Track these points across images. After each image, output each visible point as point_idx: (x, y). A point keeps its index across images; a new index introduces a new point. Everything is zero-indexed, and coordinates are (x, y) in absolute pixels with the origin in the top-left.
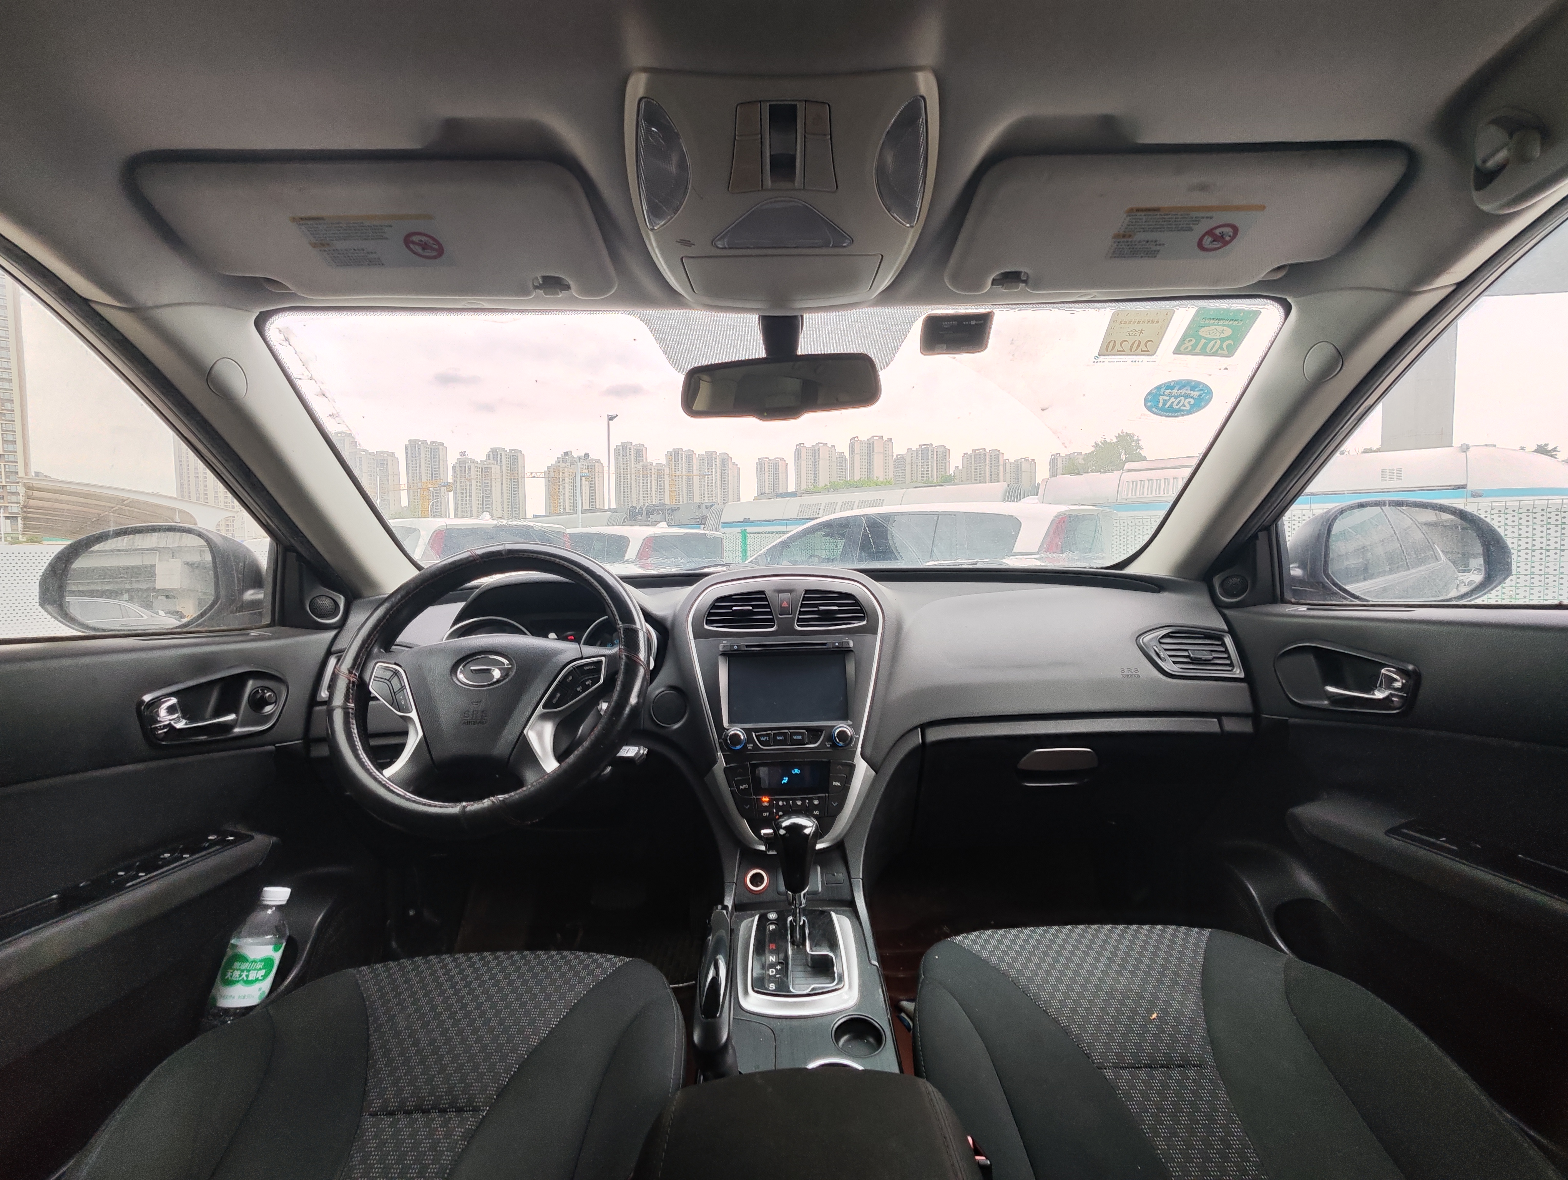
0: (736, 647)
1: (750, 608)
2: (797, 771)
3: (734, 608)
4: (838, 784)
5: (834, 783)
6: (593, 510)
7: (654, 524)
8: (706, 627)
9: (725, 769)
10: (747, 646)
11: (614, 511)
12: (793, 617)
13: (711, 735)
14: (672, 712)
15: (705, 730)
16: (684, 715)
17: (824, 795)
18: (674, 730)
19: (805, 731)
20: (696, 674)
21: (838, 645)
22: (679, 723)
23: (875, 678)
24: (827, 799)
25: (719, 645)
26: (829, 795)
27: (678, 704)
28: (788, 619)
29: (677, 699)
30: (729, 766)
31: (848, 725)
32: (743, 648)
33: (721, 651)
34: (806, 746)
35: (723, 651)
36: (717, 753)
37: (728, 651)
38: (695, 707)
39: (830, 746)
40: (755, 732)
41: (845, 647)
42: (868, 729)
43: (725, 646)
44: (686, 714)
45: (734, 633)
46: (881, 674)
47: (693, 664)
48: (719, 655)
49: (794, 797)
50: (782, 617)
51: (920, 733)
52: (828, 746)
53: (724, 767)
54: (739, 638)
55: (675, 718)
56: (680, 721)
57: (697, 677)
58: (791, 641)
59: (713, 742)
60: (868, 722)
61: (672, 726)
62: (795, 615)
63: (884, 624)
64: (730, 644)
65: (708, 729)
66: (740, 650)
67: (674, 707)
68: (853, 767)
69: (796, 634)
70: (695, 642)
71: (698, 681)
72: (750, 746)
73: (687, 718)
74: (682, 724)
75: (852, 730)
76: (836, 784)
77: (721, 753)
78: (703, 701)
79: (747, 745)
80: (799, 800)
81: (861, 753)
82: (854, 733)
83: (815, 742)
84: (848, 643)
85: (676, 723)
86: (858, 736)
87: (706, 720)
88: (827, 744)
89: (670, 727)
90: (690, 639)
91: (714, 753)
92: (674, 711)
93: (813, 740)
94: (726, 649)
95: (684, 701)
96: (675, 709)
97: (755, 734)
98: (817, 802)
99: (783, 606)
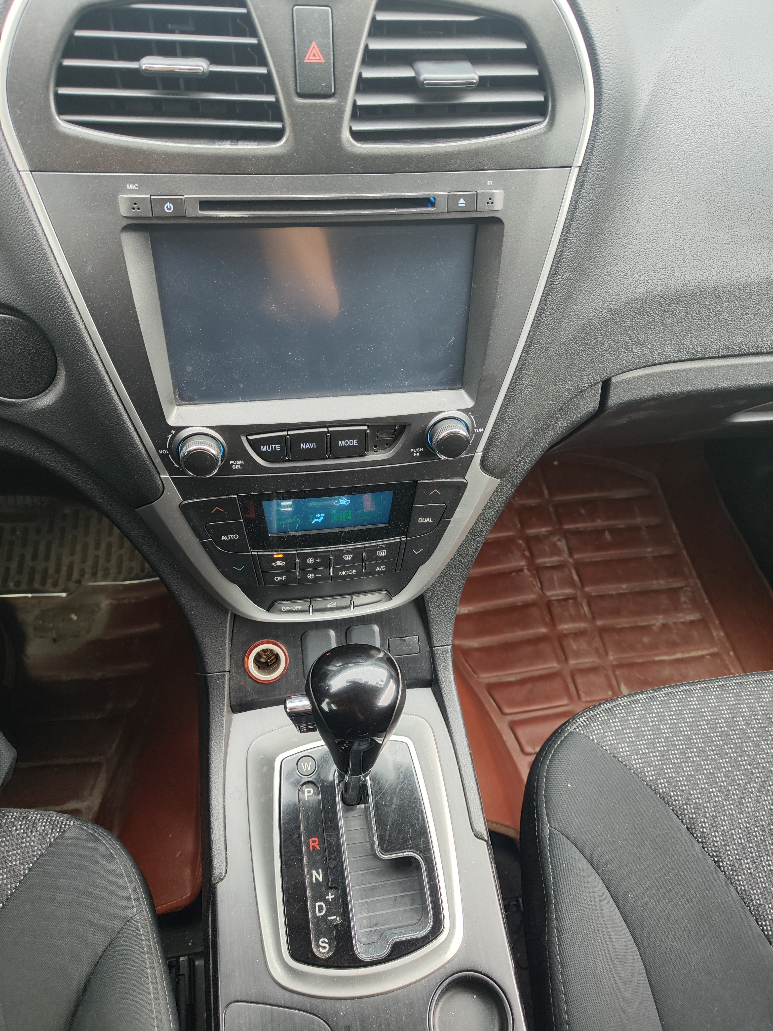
0: (169, 208)
2: (343, 502)
3: (145, 64)
4: (428, 520)
8: (63, 125)
9: (183, 506)
10: (205, 204)
12: (337, 104)
13: (138, 438)
14: (19, 368)
15: (117, 425)
16: (56, 378)
17: (399, 540)
18: (36, 411)
19: (366, 428)
20: (62, 283)
21: (464, 205)
22: (45, 396)
23: (543, 294)
24: (403, 546)
25: (115, 196)
26: (405, 539)
27: (31, 350)
28: (321, 114)
29: (26, 337)
30: (189, 501)
31: (465, 411)
32: (191, 210)
33: (123, 215)
34: (372, 457)
35: (131, 215)
36: (160, 475)
37: (147, 215)
38: (77, 367)
39: (418, 454)
40: (247, 434)
41: (483, 210)
42: (505, 414)
43: (135, 202)
44: (58, 375)
45: (157, 156)
46: (557, 283)
47: (45, 254)
48: (120, 228)
49: (339, 548)
50: (304, 105)
51: (600, 390)
52: (415, 454)
53: (178, 504)
54: (177, 177)
55: (32, 384)
56: (47, 391)
57: (66, 291)
58: (331, 191)
59: (145, 453)
60: (508, 399)
61: (28, 402)
62: (344, 98)
63: (593, 130)
64: (151, 194)
65: (125, 423)
66: (184, 217)
67: (20, 357)
68: (462, 487)
69: (352, 166)
70: (35, 175)
71: (71, 303)
72: (237, 464)
73: (64, 392)
74: (54, 399)
75: (472, 421)
76: (424, 520)
77: (169, 476)
78: (96, 354)
79: (231, 462)
80: (348, 553)
81: (481, 461)
82: (475, 426)
83: (388, 447)
84: (490, 199)
85: (38, 396)
86: (481, 430)
87: (116, 402)
88: (413, 452)
89: (22, 403)
90: (19, 169)
91: (151, 476)
92: (23, 366)
93: (387, 445)
94: (139, 209)
95: (45, 343)
96: (25, 362)
97: (247, 439)
98: (385, 552)
99: (305, 61)
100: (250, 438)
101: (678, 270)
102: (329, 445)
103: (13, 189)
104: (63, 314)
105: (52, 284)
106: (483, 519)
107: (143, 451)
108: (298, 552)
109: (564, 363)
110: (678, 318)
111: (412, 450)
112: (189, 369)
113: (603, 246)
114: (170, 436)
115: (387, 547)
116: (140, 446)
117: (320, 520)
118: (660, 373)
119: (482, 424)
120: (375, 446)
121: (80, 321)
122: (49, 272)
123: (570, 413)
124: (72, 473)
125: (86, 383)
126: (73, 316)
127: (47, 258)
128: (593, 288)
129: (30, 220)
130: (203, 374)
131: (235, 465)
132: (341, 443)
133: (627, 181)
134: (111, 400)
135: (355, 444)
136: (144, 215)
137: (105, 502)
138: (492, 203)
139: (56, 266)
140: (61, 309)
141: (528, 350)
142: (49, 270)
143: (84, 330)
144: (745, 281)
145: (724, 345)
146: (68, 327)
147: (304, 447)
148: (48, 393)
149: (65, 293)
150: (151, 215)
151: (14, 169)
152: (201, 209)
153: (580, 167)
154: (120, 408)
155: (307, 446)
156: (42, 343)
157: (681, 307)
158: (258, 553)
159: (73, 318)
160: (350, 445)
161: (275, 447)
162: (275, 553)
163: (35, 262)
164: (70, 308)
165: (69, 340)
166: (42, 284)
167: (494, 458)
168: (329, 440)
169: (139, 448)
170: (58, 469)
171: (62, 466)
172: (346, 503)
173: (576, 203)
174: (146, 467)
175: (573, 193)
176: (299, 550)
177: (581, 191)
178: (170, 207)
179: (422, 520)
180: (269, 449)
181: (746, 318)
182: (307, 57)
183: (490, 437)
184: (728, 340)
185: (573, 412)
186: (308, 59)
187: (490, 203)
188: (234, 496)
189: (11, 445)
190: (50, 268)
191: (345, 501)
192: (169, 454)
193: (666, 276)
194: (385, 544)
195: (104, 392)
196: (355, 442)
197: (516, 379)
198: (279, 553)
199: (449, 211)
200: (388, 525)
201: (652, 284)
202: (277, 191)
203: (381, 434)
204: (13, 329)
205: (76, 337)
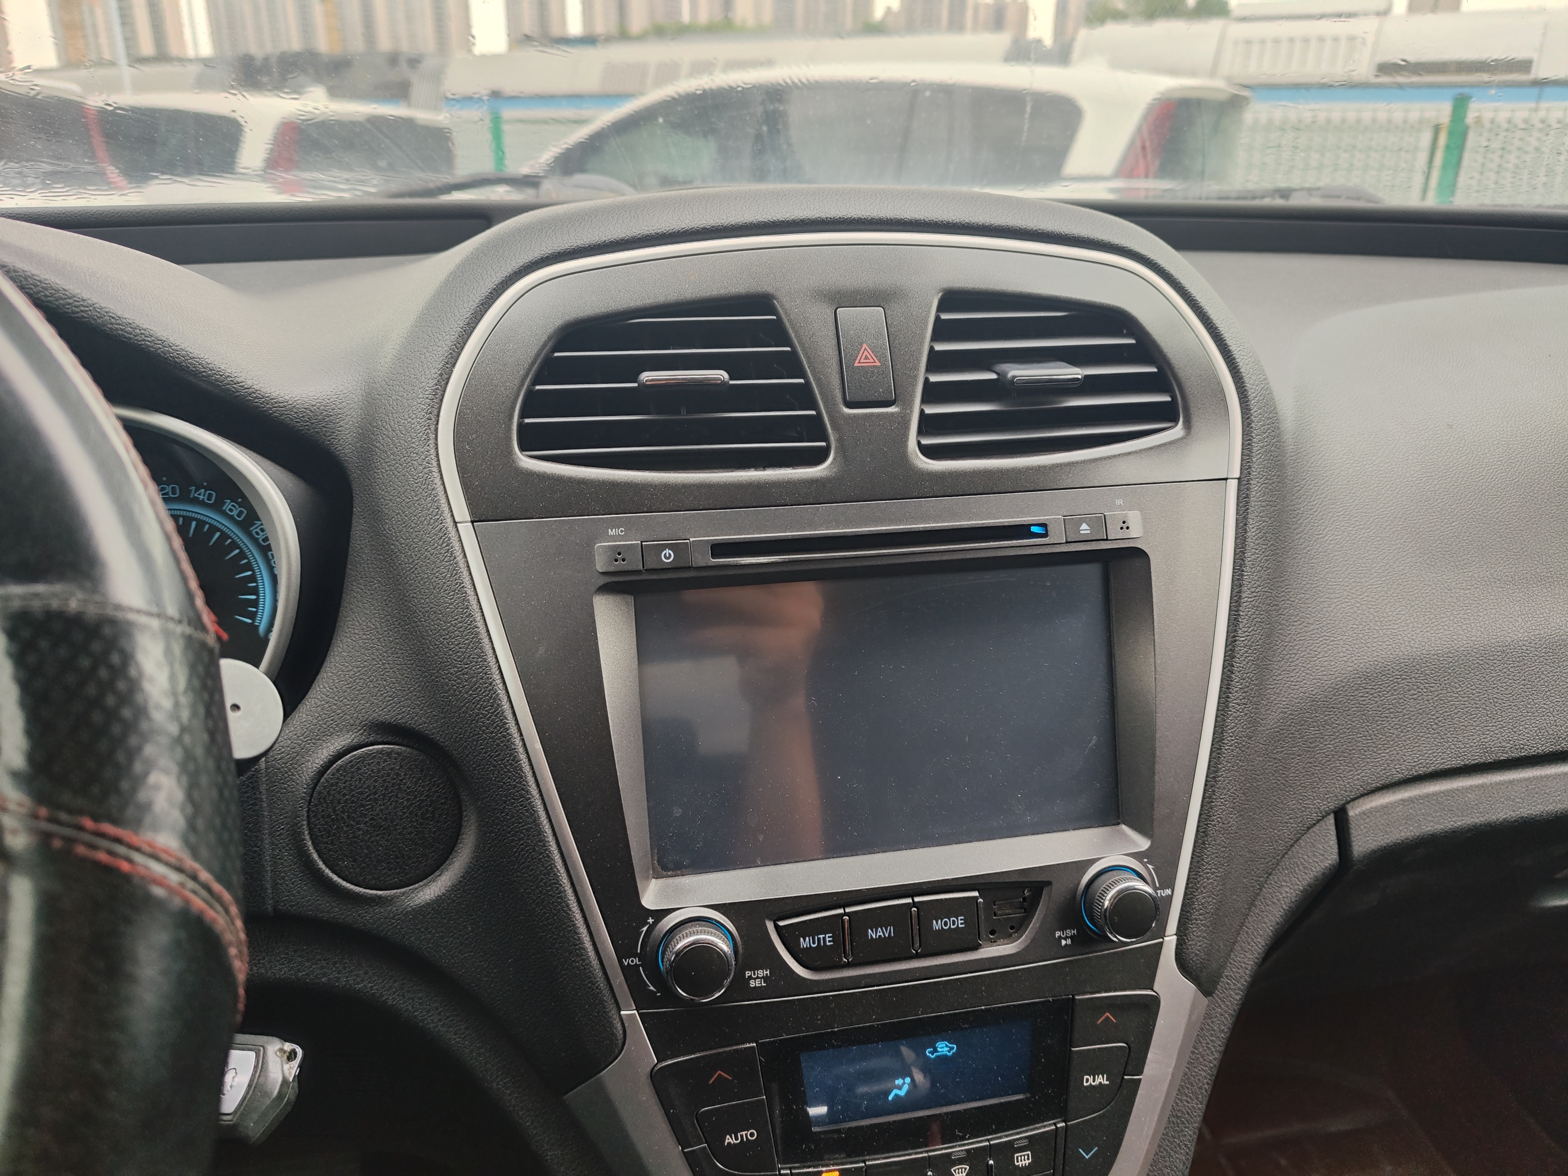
0: (668, 557)
1: (721, 375)
2: (944, 1048)
3: (647, 376)
4: (1101, 1080)
5: (1089, 1081)
6: (162, 56)
7: (298, 91)
8: (527, 462)
9: (657, 1078)
10: (719, 549)
11: (206, 62)
12: (900, 413)
13: (588, 938)
14: (400, 834)
15: (556, 914)
16: (456, 849)
17: (1054, 1127)
18: (413, 910)
19: (976, 894)
20: (497, 677)
21: (1089, 532)
22: (434, 881)
23: (1225, 656)
24: (1061, 1141)
25: (590, 544)
26: (1063, 1124)
27: (423, 801)
28: (879, 425)
29: (419, 779)
30: (670, 1062)
31: (1137, 856)
32: (700, 557)
33: (601, 571)
34: (989, 951)
35: (612, 569)
36: (619, 1010)
37: (635, 568)
38: (502, 813)
39: (1069, 942)
40: (775, 918)
41: (1116, 537)
42: (1203, 860)
43: (618, 551)
44: (461, 843)
45: (654, 490)
46: (1243, 639)
47: (477, 634)
48: (594, 589)
49: (944, 1151)
50: (855, 415)
51: (1333, 828)
52: (1063, 942)
53: (649, 1069)
54: (680, 515)
55: (415, 860)
56: (437, 873)
57: (501, 688)
58: (899, 522)
59: (599, 966)
60: (1203, 832)
61: (403, 894)
62: (909, 405)
63: (1246, 433)
64: (643, 540)
65: (570, 910)
66: (689, 568)
67: (404, 813)
68: (1151, 1006)
69: (925, 488)
70: (477, 526)
71: (506, 706)
72: (758, 978)
73: (469, 867)
74: (449, 884)
75: (1151, 874)
76: (1094, 1081)
77: (635, 1012)
78: (535, 788)
79: (748, 974)
80: (961, 1161)
81: (1176, 954)
82: (1158, 885)
83: (1014, 933)
84: (1124, 522)
85: (421, 883)
86: (1169, 892)
87: (558, 871)
88: (1060, 938)
89: (393, 897)
90: (457, 520)
91: (605, 1012)
92: (406, 829)
93: (1012, 928)
94: (624, 560)
95: (448, 788)
96: (411, 821)
97: (777, 927)
98: (1028, 1155)
99: (856, 364)
100: (781, 923)
101: (1405, 628)
102: (916, 931)
103: (445, 545)
104: (492, 725)
105: (481, 679)
106: (1187, 1088)
107: (595, 962)
108: (868, 1163)
109: (1273, 775)
110: (1428, 701)
111: (1058, 934)
112: (678, 812)
113: (1290, 592)
114: (645, 929)
115: (1033, 1143)
116: (591, 953)
117: (902, 1093)
118: (1420, 796)
119: (1168, 882)
120: (993, 932)
121: (516, 735)
122: (480, 660)
123: (1295, 871)
124: (455, 1034)
125: (513, 841)
126: (507, 726)
127: (480, 639)
128: (1291, 654)
129: (463, 587)
130: (699, 819)
131: (755, 979)
132: (937, 925)
133: (1299, 506)
134: (551, 869)
135: (960, 926)
136: (630, 568)
137: (507, 1089)
138: (1128, 528)
139: (491, 651)
140: (490, 717)
141: (1221, 746)
142: (480, 657)
143: (521, 750)
144: (1509, 639)
145: (1510, 740)
146: (498, 745)
147: (874, 936)
148: (440, 875)
149: (499, 691)
150: (641, 567)
151: (449, 520)
152: (714, 556)
153: (1239, 479)
154: (565, 881)
155: (878, 934)
156: (443, 788)
157: (1427, 683)
158: (794, 1171)
159: (508, 729)
160: (952, 927)
161: (824, 939)
162: (824, 1169)
163: (460, 648)
164: (505, 714)
165: (496, 767)
166: (466, 681)
167: (1197, 945)
168: (915, 921)
169: (588, 958)
170: (431, 1026)
171: (440, 1020)
172: (949, 1052)
173: (1246, 525)
174: (598, 993)
175: (1237, 514)
176: (869, 1160)
177: (1248, 509)
178: (669, 554)
179: (1091, 1079)
180: (814, 943)
181: (1530, 696)
182: (857, 361)
183: (1183, 905)
184: (1515, 732)
185: (1299, 870)
186: (859, 363)
187: (1125, 527)
188: (752, 1045)
189: (358, 983)
190: (482, 656)
191: (947, 1046)
192: (639, 965)
193: (1392, 637)
194: (1026, 1137)
195: (542, 853)
196: (960, 922)
197: (1210, 797)
198: (832, 1168)
199: (1069, 540)
200: (1029, 1095)
201: (1374, 649)
202: (821, 526)
203: (1000, 908)
204: (401, 767)
205: (508, 761)
